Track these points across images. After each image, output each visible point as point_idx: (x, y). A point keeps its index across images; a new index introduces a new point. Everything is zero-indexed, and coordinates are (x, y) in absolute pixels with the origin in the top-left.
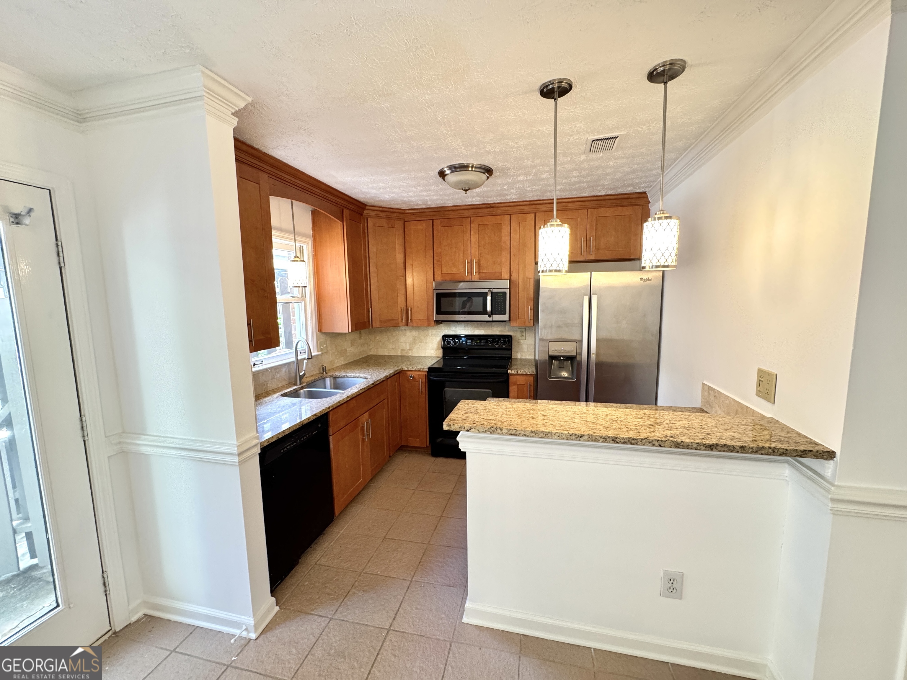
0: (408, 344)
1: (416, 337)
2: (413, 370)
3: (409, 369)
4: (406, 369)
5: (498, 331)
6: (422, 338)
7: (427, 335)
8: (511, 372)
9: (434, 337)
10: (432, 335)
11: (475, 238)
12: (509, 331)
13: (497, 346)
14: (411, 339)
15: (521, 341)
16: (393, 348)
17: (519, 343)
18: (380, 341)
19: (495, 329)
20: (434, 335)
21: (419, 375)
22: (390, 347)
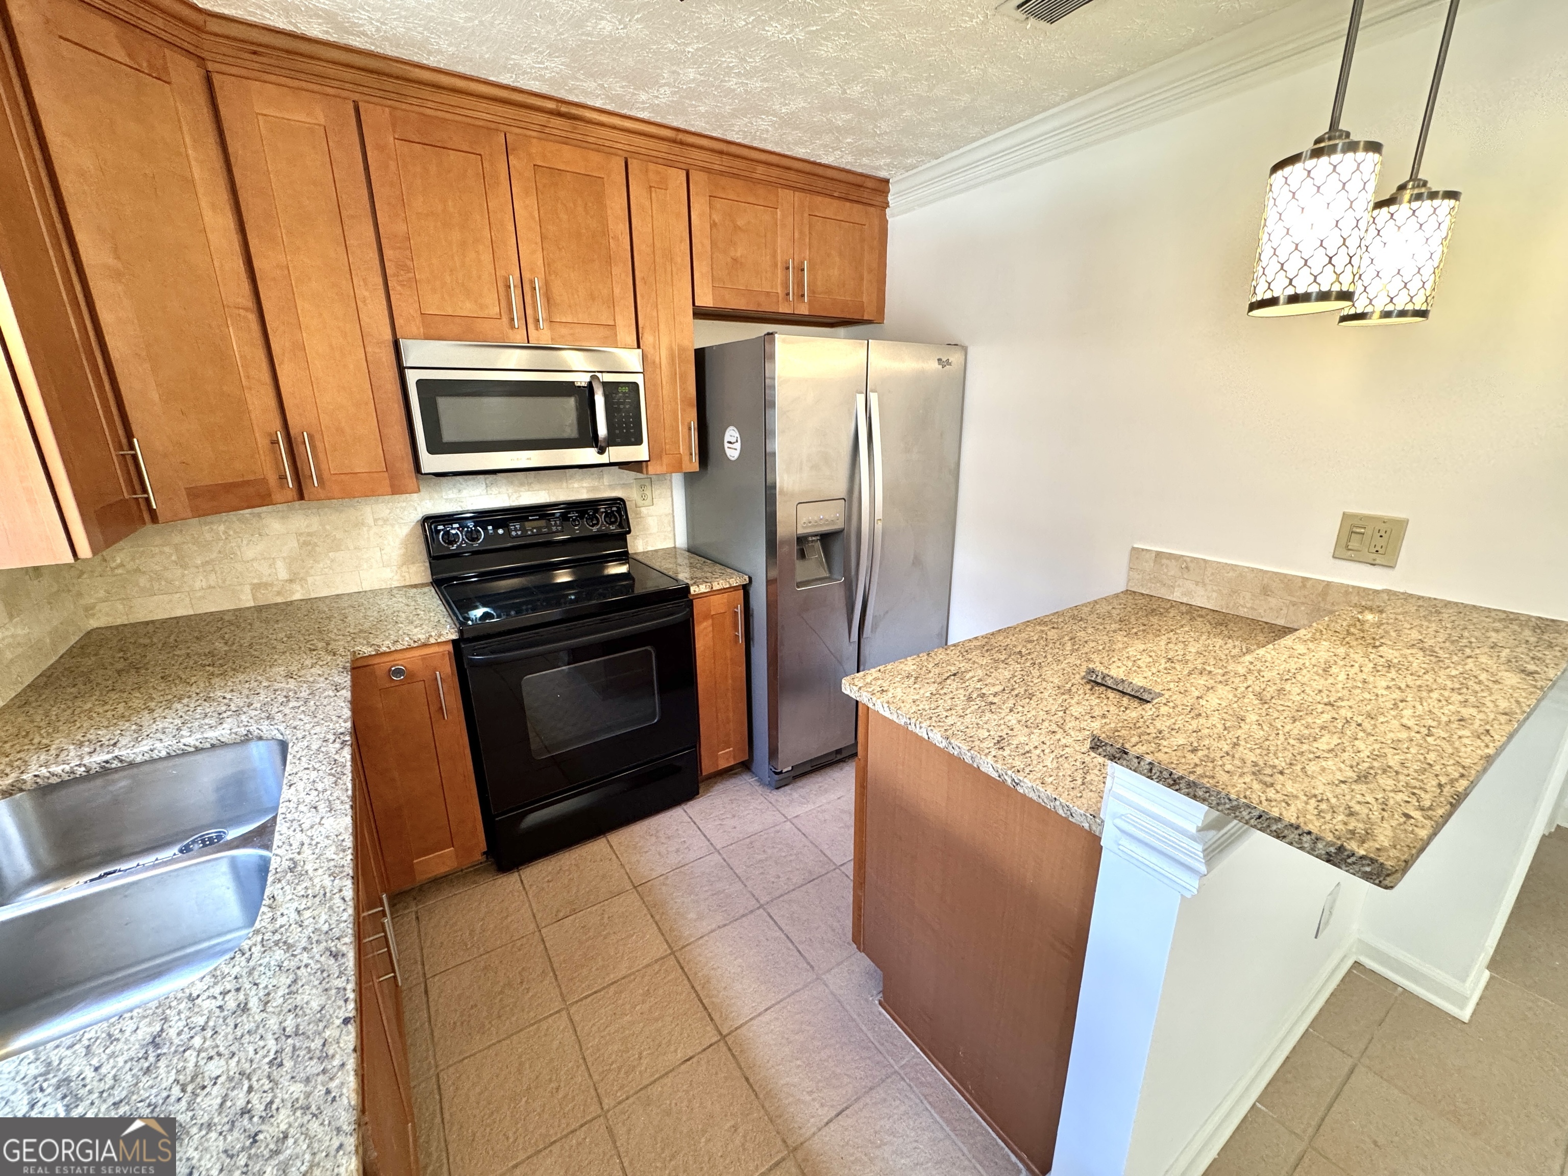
0: (280, 564)
1: (310, 534)
2: (399, 647)
3: (384, 649)
4: (368, 651)
5: (585, 491)
6: (339, 535)
7: (359, 524)
8: (697, 590)
9: (388, 528)
10: (375, 520)
11: (526, 207)
12: (611, 487)
13: (595, 529)
14: (293, 544)
15: (643, 509)
16: (210, 587)
17: (638, 514)
18: (138, 570)
19: (576, 485)
20: (386, 521)
21: (424, 658)
22: (198, 585)
